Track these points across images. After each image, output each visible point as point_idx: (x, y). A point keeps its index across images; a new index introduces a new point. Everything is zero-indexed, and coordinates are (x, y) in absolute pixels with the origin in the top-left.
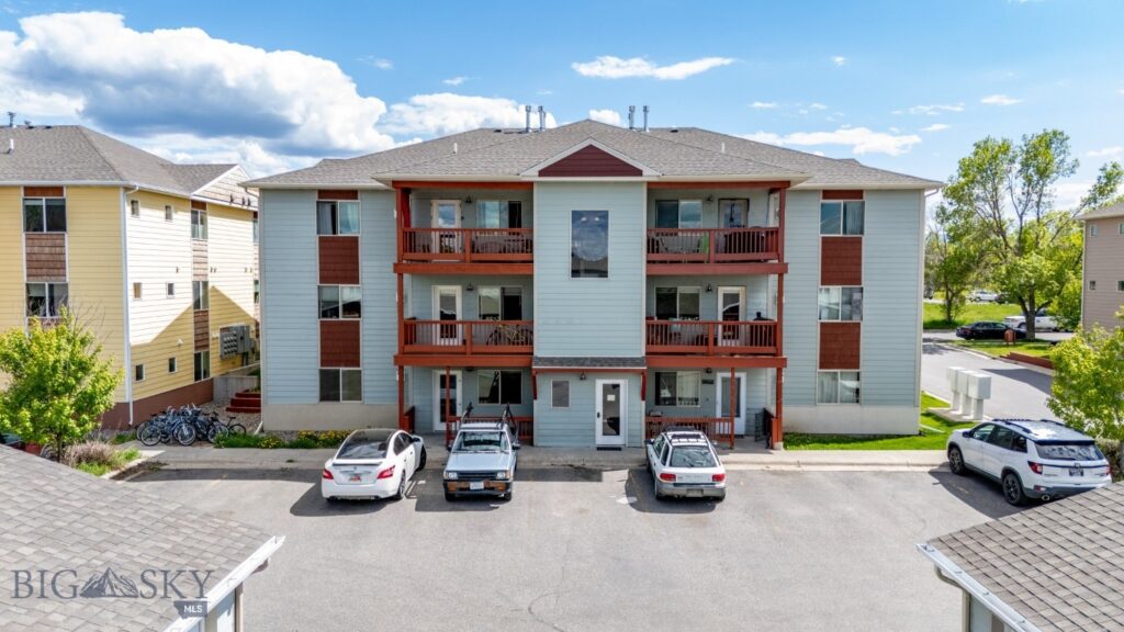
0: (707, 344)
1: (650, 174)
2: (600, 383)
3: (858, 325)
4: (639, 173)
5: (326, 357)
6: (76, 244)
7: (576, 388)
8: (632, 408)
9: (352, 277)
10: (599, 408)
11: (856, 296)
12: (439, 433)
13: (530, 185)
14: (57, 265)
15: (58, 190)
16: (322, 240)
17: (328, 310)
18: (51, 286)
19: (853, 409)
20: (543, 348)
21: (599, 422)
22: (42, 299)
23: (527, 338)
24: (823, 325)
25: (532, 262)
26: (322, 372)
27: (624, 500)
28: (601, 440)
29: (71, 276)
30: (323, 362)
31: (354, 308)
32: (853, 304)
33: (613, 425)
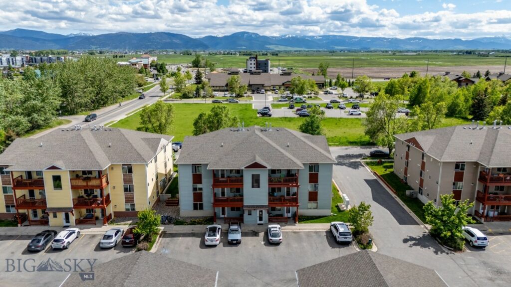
0: (281, 201)
1: (269, 167)
2: (258, 211)
3: (317, 192)
4: (266, 168)
5: (195, 200)
6: (135, 176)
7: (253, 212)
8: (265, 216)
9: (200, 182)
10: (258, 215)
11: (317, 186)
12: (222, 218)
13: (242, 170)
14: (131, 181)
15: (131, 165)
16: (193, 175)
17: (195, 189)
18: (130, 186)
19: (316, 211)
20: (245, 203)
21: (258, 218)
22: (127, 188)
23: (242, 200)
24: (310, 192)
25: (243, 185)
26: (194, 204)
27: (263, 243)
28: (259, 222)
29: (134, 183)
30: (194, 201)
31: (201, 189)
32: (316, 188)
33: (261, 219)
